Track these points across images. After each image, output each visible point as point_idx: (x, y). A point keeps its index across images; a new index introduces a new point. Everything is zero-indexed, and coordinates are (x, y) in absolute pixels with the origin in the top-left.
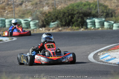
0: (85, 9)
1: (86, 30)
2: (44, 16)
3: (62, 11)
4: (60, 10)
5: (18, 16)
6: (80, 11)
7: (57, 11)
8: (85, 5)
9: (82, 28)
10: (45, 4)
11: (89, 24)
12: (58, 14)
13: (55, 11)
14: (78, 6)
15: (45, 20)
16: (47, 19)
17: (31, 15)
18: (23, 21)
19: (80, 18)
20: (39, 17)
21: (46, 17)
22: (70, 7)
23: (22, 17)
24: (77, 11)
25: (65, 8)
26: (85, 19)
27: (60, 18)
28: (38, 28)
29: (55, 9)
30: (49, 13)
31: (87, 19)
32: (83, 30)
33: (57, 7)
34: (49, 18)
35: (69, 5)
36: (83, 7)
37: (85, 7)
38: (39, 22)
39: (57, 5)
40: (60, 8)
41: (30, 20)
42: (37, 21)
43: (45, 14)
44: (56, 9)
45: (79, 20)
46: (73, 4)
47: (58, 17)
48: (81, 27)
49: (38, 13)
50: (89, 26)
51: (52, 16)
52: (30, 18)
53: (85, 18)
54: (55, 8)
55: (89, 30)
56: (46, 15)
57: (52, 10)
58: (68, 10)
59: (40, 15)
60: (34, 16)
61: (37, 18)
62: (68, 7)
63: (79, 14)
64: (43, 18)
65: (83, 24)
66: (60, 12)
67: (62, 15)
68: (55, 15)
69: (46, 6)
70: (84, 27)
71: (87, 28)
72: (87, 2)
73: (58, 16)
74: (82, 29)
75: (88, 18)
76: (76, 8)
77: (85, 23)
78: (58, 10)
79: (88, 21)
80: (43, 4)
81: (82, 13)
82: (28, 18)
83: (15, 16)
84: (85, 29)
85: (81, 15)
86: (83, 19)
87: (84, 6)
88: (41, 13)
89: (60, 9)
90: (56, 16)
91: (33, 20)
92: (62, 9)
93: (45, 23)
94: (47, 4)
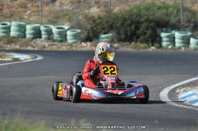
0: (159, 14)
1: (160, 50)
2: (91, 22)
3: (121, 15)
4: (117, 14)
5: (46, 21)
6: (151, 18)
7: (112, 16)
8: (159, 8)
9: (153, 46)
10: (93, 2)
11: (165, 39)
12: (115, 21)
13: (109, 15)
14: (148, 10)
15: (92, 29)
16: (95, 28)
17: (70, 20)
18: (55, 30)
19: (150, 29)
20: (82, 23)
21: (94, 25)
22: (135, 11)
23: (54, 23)
24: (145, 17)
25: (125, 11)
26: (158, 32)
27: (116, 28)
28: (79, 43)
29: (109, 12)
30: (100, 18)
31: (162, 31)
32: (153, 50)
33: (113, 9)
34: (98, 27)
35: (132, 7)
36: (156, 12)
37: (160, 11)
38: (81, 32)
39: (113, 6)
40: (117, 10)
41: (66, 27)
42: (79, 31)
43: (93, 19)
44: (111, 12)
45: (149, 32)
46: (140, 6)
47: (114, 26)
48: (150, 45)
49: (80, 17)
50: (164, 44)
51: (103, 23)
52: (67, 24)
53: (158, 30)
54: (109, 10)
55: (164, 50)
56: (94, 21)
57: (105, 13)
58: (132, 16)
59: (85, 20)
60: (74, 22)
61: (79, 26)
62: (132, 11)
63: (148, 22)
64: (89, 27)
65: (155, 39)
66: (117, 17)
67: (120, 22)
68: (108, 22)
69: (94, 7)
70: (157, 45)
71: (161, 46)
72: (164, 3)
73: (113, 23)
74: (153, 48)
75: (164, 29)
76: (144, 12)
77: (158, 39)
78: (114, 15)
79: (163, 35)
80: (90, 3)
81: (154, 21)
82: (63, 25)
83: (42, 20)
84: (157, 48)
85: (152, 24)
86: (155, 31)
87: (157, 10)
88: (85, 18)
89: (118, 12)
90: (110, 23)
91: (71, 28)
92: (120, 12)
93: (91, 35)
94: (97, 3)
